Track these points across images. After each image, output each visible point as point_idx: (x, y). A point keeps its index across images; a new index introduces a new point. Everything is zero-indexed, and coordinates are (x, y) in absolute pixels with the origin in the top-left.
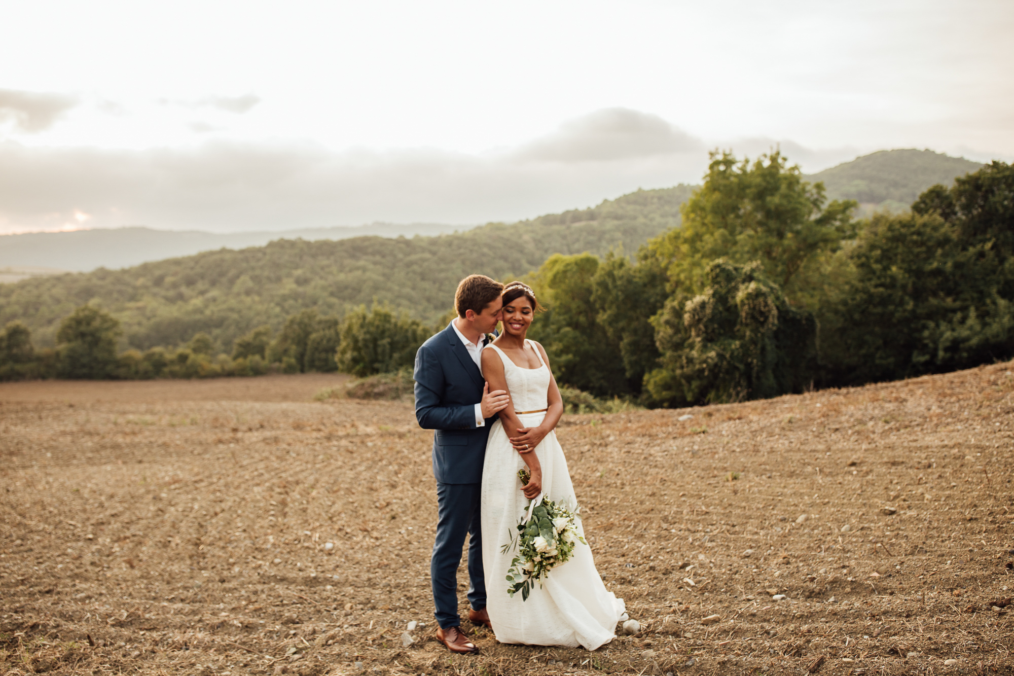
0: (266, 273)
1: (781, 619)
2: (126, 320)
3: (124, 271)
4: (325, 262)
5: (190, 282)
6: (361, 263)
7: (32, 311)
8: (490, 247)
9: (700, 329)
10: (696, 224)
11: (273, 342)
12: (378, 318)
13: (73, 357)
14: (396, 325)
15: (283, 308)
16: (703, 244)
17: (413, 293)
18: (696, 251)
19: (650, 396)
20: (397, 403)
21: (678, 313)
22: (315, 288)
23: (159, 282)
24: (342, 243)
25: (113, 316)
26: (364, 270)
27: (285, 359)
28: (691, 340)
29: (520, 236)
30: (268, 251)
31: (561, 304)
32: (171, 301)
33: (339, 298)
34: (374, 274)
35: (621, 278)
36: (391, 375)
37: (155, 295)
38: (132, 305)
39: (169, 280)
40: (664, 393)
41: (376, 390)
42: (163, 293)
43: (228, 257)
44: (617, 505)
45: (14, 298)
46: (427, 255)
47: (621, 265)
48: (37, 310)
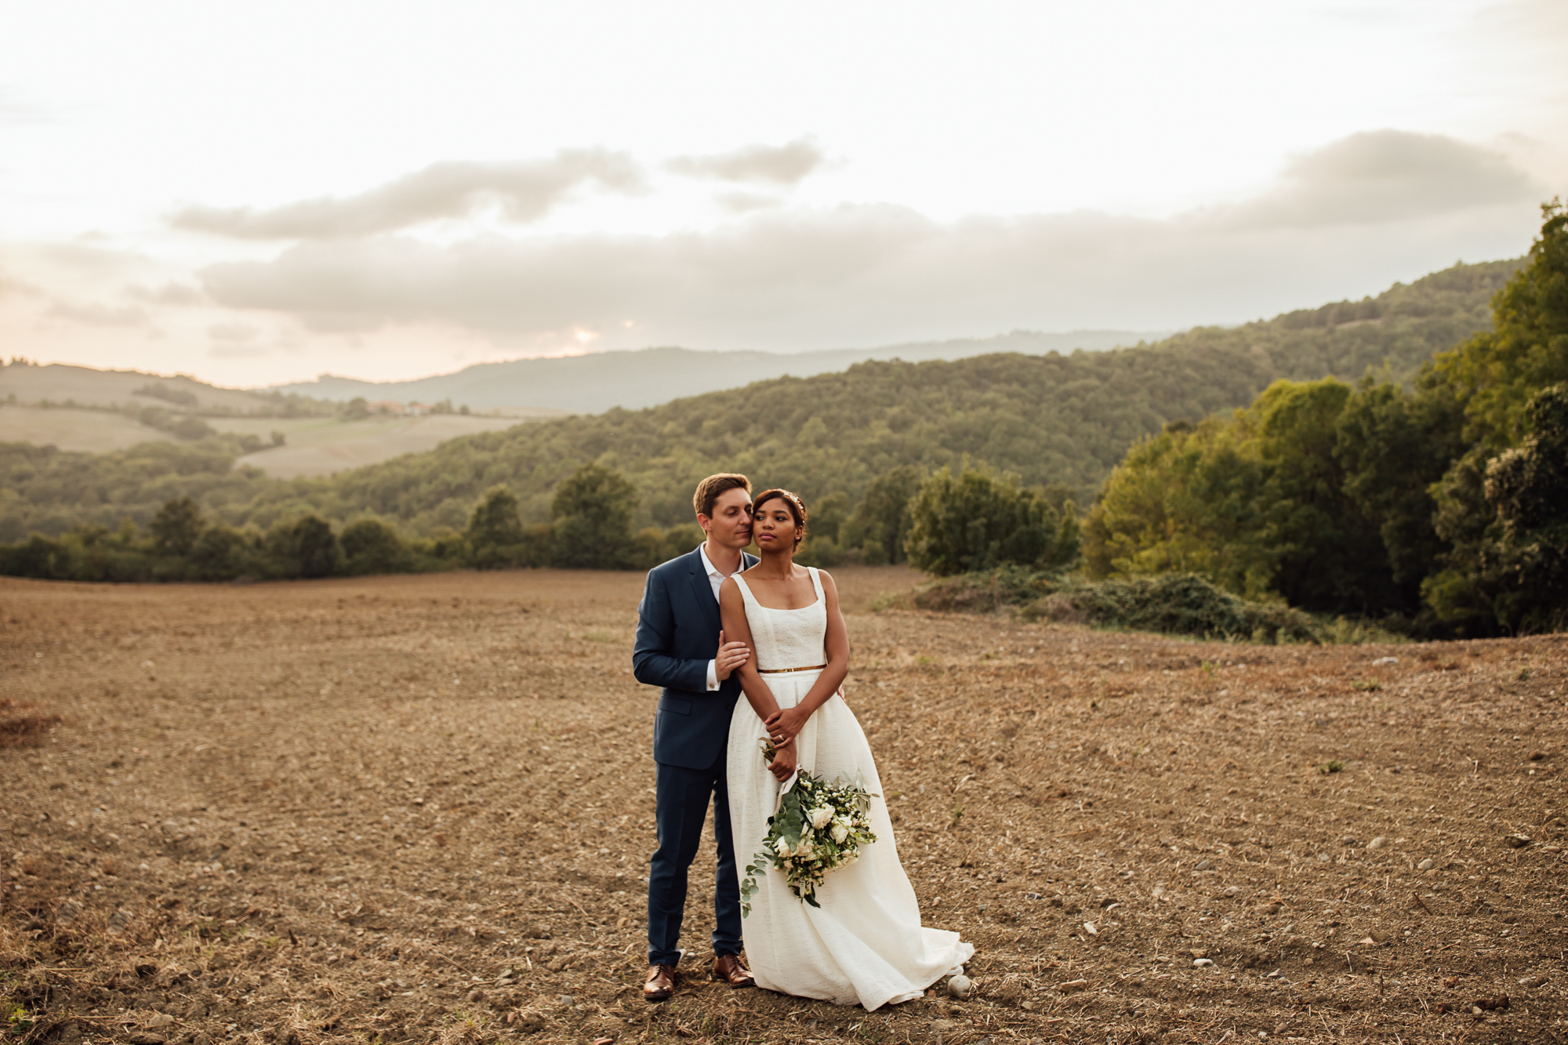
0: (847, 413)
1: (1174, 994)
2: (649, 482)
3: (647, 413)
4: (935, 395)
5: (738, 428)
6: (989, 395)
7: (525, 471)
8: (1197, 366)
9: (1512, 506)
10: (1520, 327)
11: (850, 518)
12: (970, 486)
13: (572, 536)
14: (996, 496)
15: (870, 465)
16: (1529, 360)
17: (1070, 441)
18: (1517, 373)
19: (1434, 616)
20: (988, 618)
21: (1474, 478)
22: (919, 434)
23: (694, 427)
24: (960, 365)
25: (628, 477)
26: (994, 405)
27: (867, 543)
28: (1495, 524)
29: (1247, 348)
30: (850, 379)
31: (1285, 461)
32: (711, 455)
33: (954, 449)
34: (1009, 414)
35: (1385, 419)
36: (984, 575)
37: (688, 446)
38: (657, 461)
39: (708, 424)
40: (1456, 611)
41: (959, 597)
42: (700, 443)
43: (791, 389)
44: (1127, 801)
45: (502, 452)
46: (1094, 382)
47: (1387, 396)
48: (532, 469)
